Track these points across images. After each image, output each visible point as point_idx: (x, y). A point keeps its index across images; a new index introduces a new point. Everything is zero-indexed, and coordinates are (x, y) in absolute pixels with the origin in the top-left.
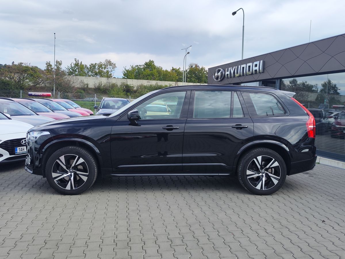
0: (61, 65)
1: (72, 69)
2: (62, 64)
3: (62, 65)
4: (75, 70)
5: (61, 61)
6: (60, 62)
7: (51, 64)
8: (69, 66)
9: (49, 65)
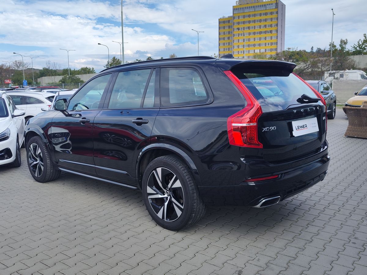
0: (346, 44)
1: (359, 48)
2: (347, 42)
3: (348, 44)
4: (364, 47)
5: (346, 39)
6: (345, 41)
7: (335, 44)
8: (357, 44)
9: (333, 45)
